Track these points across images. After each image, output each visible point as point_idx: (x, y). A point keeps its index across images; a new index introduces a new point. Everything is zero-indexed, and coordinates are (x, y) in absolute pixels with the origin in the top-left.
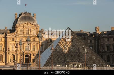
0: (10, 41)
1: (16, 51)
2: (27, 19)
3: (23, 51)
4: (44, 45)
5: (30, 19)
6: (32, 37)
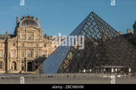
0: (11, 46)
1: (17, 57)
2: (29, 23)
3: (25, 58)
4: (48, 51)
5: (32, 23)
6: (35, 42)
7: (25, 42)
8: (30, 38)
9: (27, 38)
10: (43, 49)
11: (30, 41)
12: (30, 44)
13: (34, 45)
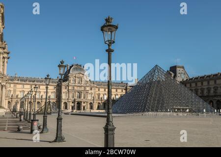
0: (64, 89)
1: (68, 99)
2: (78, 70)
3: (75, 99)
5: (81, 70)
6: (83, 86)
7: (75, 86)
8: (79, 83)
9: (77, 82)
10: (89, 92)
11: (79, 85)
12: (79, 88)
13: (82, 89)
